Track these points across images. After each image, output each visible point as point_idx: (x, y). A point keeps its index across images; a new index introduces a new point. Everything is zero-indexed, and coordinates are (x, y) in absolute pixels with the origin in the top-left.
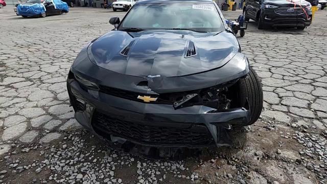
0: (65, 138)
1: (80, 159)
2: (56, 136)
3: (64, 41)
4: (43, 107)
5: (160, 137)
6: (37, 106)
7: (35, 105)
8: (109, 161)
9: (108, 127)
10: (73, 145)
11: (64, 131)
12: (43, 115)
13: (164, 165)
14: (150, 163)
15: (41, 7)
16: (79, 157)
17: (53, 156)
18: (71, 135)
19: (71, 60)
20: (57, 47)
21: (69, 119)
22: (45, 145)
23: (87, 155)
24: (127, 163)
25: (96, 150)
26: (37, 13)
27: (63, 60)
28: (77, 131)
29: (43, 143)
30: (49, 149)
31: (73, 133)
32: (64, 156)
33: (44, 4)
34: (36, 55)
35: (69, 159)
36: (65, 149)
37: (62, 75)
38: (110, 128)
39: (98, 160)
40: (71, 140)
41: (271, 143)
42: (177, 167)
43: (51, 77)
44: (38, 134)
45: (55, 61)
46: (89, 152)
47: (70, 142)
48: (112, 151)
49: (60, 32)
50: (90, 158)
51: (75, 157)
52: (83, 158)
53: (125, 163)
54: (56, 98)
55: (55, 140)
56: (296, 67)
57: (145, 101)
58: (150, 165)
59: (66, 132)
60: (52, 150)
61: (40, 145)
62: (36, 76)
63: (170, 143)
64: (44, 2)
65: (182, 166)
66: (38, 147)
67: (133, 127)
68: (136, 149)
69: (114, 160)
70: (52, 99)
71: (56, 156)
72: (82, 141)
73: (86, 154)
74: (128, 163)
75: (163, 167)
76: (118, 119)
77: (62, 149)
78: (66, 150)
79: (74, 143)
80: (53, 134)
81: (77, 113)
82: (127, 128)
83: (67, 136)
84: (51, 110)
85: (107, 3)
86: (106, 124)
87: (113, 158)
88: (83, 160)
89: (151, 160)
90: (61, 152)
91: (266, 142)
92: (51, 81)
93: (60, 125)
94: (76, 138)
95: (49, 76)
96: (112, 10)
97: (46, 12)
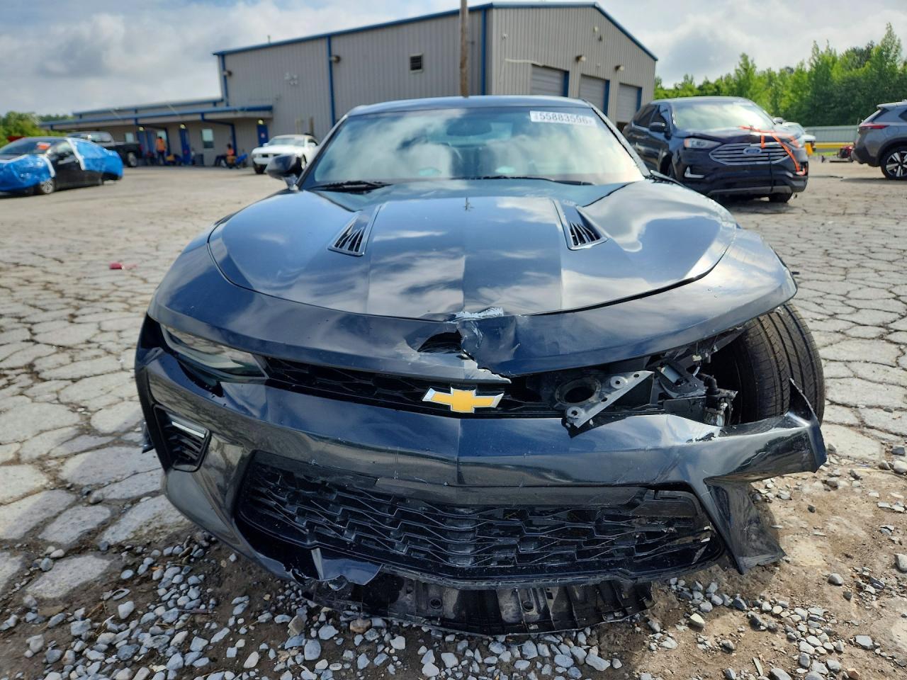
0: (128, 574)
1: (190, 658)
2: (90, 568)
3: (110, 254)
4: (40, 462)
5: (512, 547)
6: (17, 461)
7: (11, 456)
8: (308, 657)
9: (301, 523)
10: (158, 601)
11: (120, 547)
12: (38, 491)
13: (523, 657)
14: (469, 653)
15: (40, 165)
16: (184, 649)
17: (79, 654)
18: (148, 561)
19: (136, 305)
20: (90, 269)
21: (135, 501)
22: (46, 611)
23: (217, 638)
24: (379, 660)
25: (250, 614)
26: (26, 184)
27: (109, 306)
28: (170, 542)
29: (41, 602)
30: (64, 623)
31: (156, 552)
32: (125, 650)
33: (51, 156)
34: (17, 296)
35: (145, 662)
36: (127, 620)
37: (109, 353)
38: (310, 526)
39: (263, 654)
40: (147, 579)
41: (863, 534)
42: (574, 657)
43: (68, 360)
44: (17, 568)
45: (84, 311)
46: (226, 625)
47: (144, 586)
48: (312, 613)
49: (97, 231)
50: (232, 652)
51: (170, 651)
52: (204, 652)
53: (371, 658)
54: (86, 430)
55: (86, 587)
56: (821, 294)
57: (453, 409)
58: (472, 660)
59: (132, 551)
60: (76, 627)
61: (27, 610)
62: (20, 360)
63: (551, 569)
64: (49, 152)
65: (594, 651)
66: (18, 622)
67: (405, 515)
68: (408, 596)
69: (330, 652)
70: (71, 431)
71: (92, 654)
72: (192, 580)
73: (213, 633)
74: (384, 657)
75: (522, 665)
76: (342, 489)
77: (117, 620)
78: (133, 624)
79: (161, 591)
80: (78, 561)
81: (173, 473)
82: (382, 519)
83: (134, 567)
84: (70, 470)
85: (235, 154)
86: (292, 510)
87: (322, 642)
88: (204, 662)
89: (470, 639)
90: (111, 635)
91: (845, 531)
92: (69, 371)
93: (104, 526)
94: (170, 572)
95: (64, 357)
96: (252, 170)
97: (54, 179)
